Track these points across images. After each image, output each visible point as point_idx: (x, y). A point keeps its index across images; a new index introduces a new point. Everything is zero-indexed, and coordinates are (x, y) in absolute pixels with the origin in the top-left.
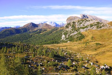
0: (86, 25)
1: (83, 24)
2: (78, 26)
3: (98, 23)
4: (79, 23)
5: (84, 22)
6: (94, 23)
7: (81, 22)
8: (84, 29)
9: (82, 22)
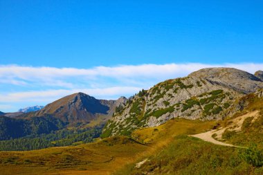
0: (173, 102)
1: (166, 97)
2: (150, 107)
3: (217, 94)
4: (155, 95)
5: (171, 91)
6: (201, 96)
7: (161, 92)
8: (159, 119)
9: (164, 93)
